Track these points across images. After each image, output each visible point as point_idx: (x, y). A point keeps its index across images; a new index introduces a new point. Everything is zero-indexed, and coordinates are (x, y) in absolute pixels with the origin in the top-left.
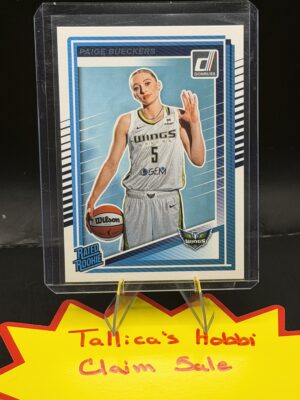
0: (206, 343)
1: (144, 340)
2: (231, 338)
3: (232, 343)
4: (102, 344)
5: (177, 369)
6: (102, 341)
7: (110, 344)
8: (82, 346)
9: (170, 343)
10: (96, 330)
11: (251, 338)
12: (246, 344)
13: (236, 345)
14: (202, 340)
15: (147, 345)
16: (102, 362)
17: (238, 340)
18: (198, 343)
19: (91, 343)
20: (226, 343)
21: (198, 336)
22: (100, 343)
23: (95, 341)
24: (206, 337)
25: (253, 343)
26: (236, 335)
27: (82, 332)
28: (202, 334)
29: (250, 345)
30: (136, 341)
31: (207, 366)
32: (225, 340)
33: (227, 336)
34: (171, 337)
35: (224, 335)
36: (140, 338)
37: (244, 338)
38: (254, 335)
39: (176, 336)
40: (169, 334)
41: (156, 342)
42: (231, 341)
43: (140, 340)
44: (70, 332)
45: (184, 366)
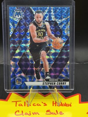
0: (56, 106)
1: (36, 105)
2: (64, 104)
3: (64, 106)
4: (22, 106)
5: (46, 114)
6: (23, 105)
7: (25, 106)
8: (16, 106)
9: (44, 105)
10: (21, 101)
11: (70, 104)
12: (69, 106)
13: (65, 106)
14: (54, 105)
15: (37, 106)
16: (22, 112)
17: (66, 105)
18: (53, 106)
19: (19, 105)
20: (62, 106)
21: (53, 104)
22: (22, 105)
23: (20, 105)
24: (56, 104)
25: (71, 106)
26: (65, 103)
27: (16, 102)
28: (54, 103)
29: (70, 106)
30: (33, 105)
31: (56, 113)
32: (62, 105)
33: (63, 103)
34: (45, 104)
35: (61, 103)
36: (35, 104)
37: (68, 104)
38: (71, 103)
39: (46, 103)
40: (44, 103)
41: (40, 105)
42: (64, 105)
43: (34, 105)
44: (12, 102)
45: (48, 113)
